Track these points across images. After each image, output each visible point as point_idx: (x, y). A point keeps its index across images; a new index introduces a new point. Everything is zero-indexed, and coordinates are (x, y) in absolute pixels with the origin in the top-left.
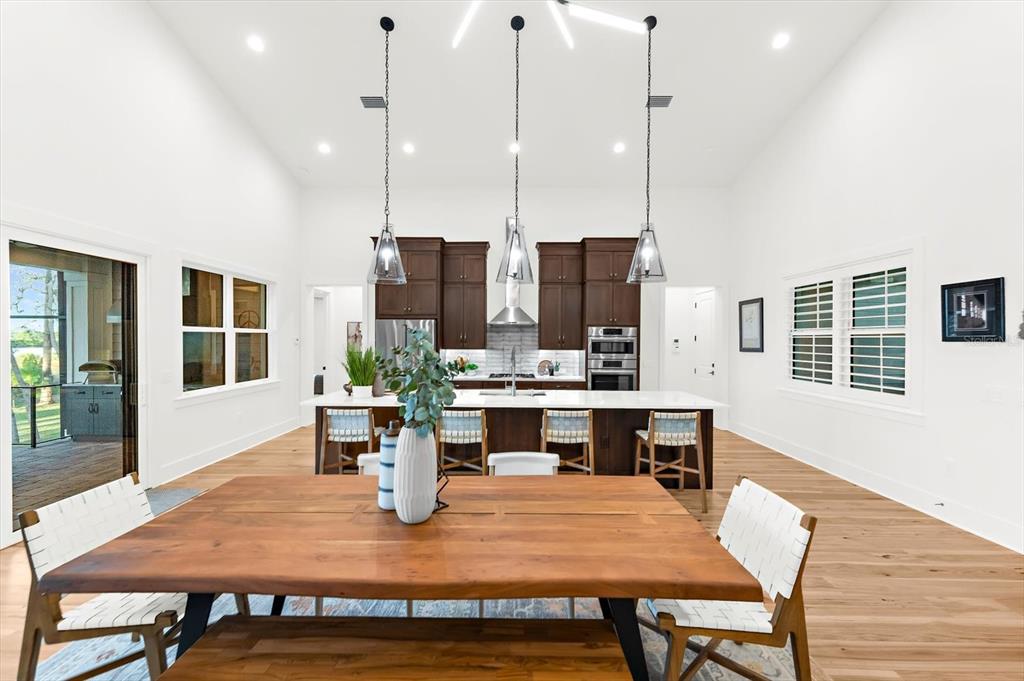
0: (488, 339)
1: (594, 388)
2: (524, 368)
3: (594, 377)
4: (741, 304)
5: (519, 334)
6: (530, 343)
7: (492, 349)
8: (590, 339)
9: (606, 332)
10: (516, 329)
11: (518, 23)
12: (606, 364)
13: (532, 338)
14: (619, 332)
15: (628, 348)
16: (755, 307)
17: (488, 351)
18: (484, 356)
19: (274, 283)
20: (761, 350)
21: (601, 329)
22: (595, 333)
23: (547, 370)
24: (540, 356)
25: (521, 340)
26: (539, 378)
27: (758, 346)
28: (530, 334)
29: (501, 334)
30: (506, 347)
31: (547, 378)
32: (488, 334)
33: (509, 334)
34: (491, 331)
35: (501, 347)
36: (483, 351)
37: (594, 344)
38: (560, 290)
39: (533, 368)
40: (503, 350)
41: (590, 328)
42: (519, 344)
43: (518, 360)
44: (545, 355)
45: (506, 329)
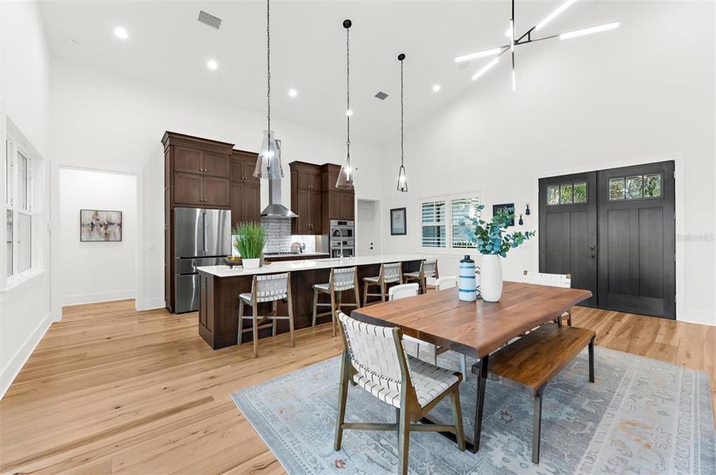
2: (282, 249)
4: (392, 210)
5: (279, 224)
6: (286, 230)
8: (331, 227)
9: (340, 223)
10: (277, 221)
11: (347, 24)
13: (287, 226)
14: (345, 223)
15: (349, 233)
16: (402, 212)
20: (405, 234)
21: (337, 221)
22: (334, 224)
24: (293, 240)
25: (280, 228)
27: (403, 232)
28: (286, 224)
29: (266, 224)
30: (270, 234)
33: (271, 224)
37: (332, 230)
38: (309, 194)
39: (287, 248)
40: (267, 236)
41: (331, 221)
42: (279, 231)
43: (278, 243)
44: (296, 239)
45: (270, 220)
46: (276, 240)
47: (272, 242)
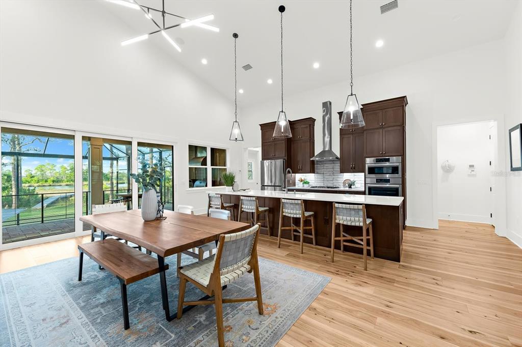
0: (315, 168)
1: (370, 194)
2: (335, 184)
3: (370, 189)
4: (510, 131)
5: (332, 165)
6: (338, 169)
7: (317, 173)
8: (367, 165)
9: (378, 161)
10: (330, 162)
12: (379, 181)
13: (337, 166)
14: (388, 160)
15: (395, 170)
17: (316, 175)
18: (314, 177)
19: (228, 149)
21: (374, 159)
22: (369, 162)
23: (347, 185)
24: (344, 177)
25: (333, 168)
26: (342, 189)
28: (336, 164)
29: (322, 165)
30: (325, 172)
31: (347, 189)
32: (315, 166)
33: (326, 165)
34: (317, 164)
35: (322, 172)
36: (313, 174)
37: (369, 168)
38: (352, 137)
39: (340, 184)
40: (323, 174)
41: (367, 159)
42: (332, 170)
43: (332, 179)
44: (347, 176)
45: (325, 163)
46: (330, 177)
47: (327, 178)
